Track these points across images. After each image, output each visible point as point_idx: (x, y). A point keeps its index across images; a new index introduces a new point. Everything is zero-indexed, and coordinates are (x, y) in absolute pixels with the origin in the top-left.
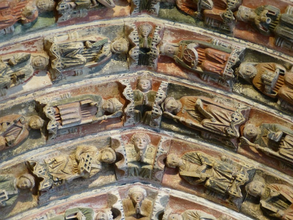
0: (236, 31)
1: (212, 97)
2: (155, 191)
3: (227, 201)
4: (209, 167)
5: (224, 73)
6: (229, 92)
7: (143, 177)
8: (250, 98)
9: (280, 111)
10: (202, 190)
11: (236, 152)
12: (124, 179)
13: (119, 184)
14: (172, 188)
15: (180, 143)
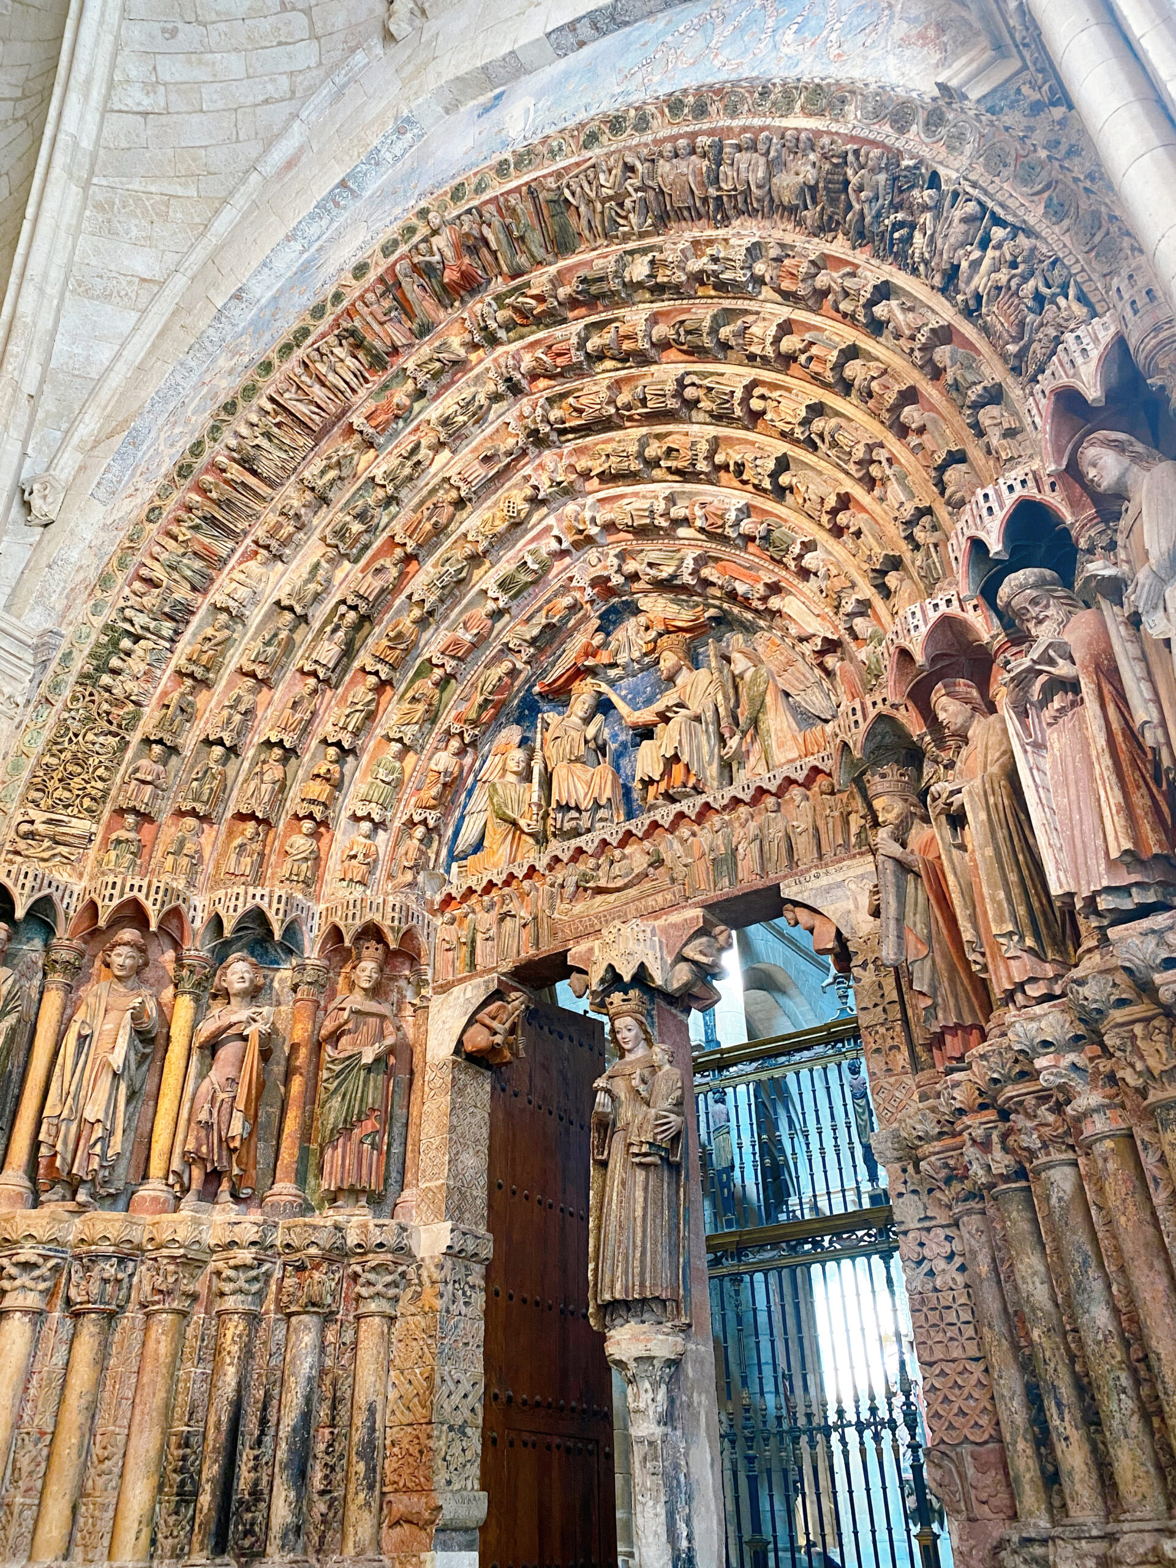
1: (580, 390)
2: (583, 502)
3: (637, 478)
5: (576, 360)
6: (592, 376)
8: (610, 371)
9: (636, 367)
11: (624, 428)
12: (553, 505)
14: (593, 492)
15: (579, 448)
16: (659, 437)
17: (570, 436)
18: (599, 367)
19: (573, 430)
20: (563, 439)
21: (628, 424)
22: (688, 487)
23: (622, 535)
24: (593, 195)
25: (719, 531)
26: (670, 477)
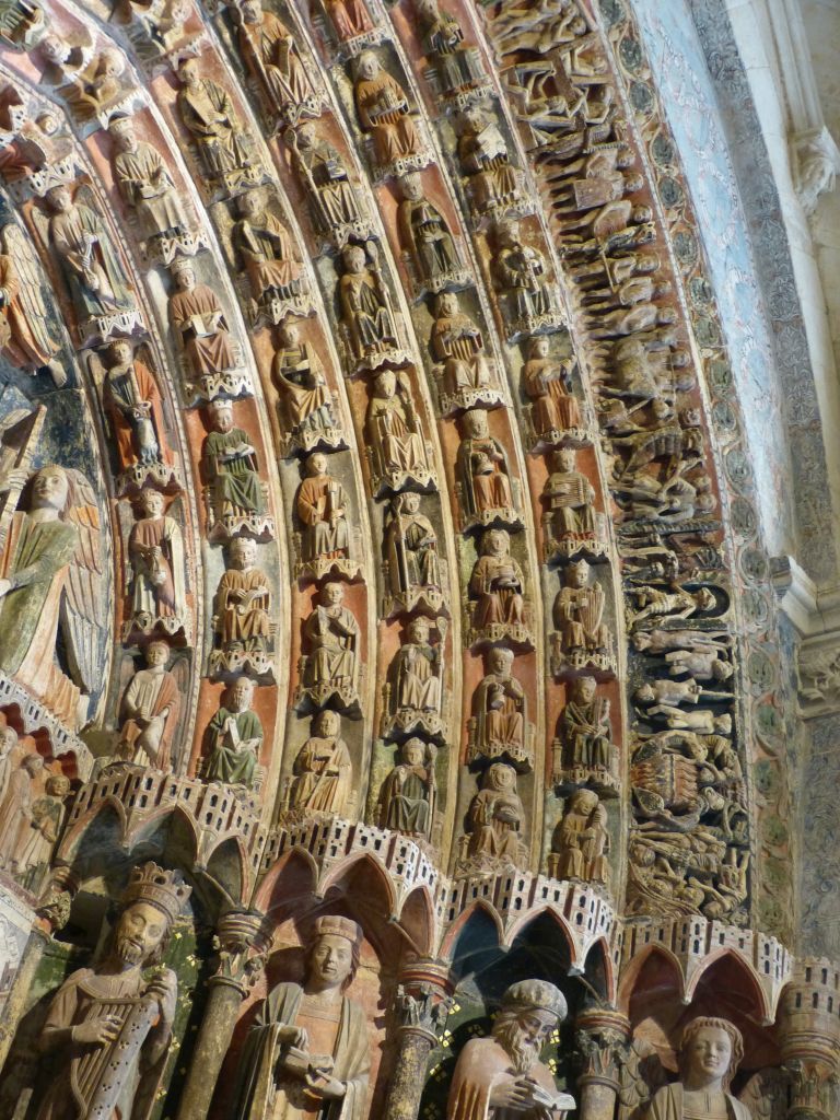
0: (397, 9)
1: (303, 51)
2: (134, 82)
3: (207, 182)
4: (226, 124)
5: (349, 41)
6: (324, 66)
7: (138, 51)
8: (340, 99)
9: (356, 147)
10: (187, 139)
11: (266, 140)
12: (117, 29)
13: (103, 28)
14: (156, 100)
15: (217, 61)
16: (274, 204)
17: (227, 36)
18: (338, 75)
19: (240, 41)
20: (220, 22)
21: (275, 145)
22: (225, 277)
23: (105, 165)
24: (560, 38)
25: (205, 369)
26: (226, 239)
